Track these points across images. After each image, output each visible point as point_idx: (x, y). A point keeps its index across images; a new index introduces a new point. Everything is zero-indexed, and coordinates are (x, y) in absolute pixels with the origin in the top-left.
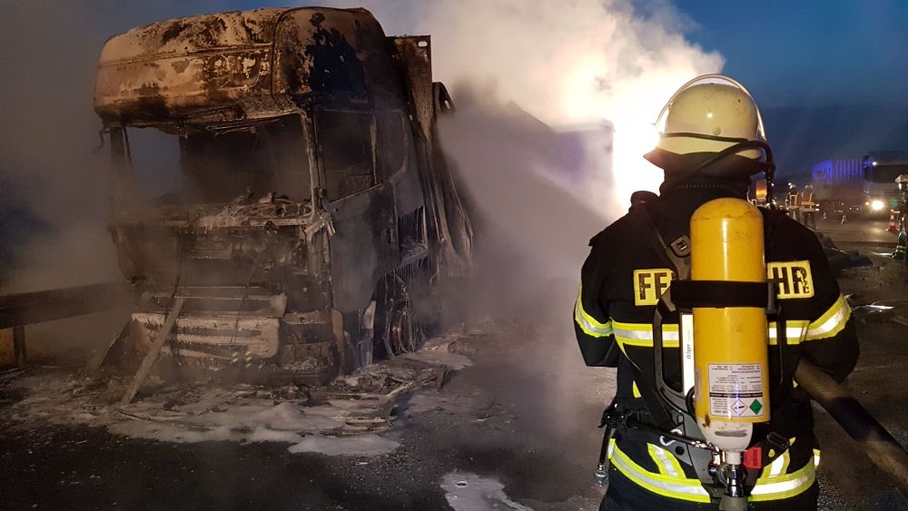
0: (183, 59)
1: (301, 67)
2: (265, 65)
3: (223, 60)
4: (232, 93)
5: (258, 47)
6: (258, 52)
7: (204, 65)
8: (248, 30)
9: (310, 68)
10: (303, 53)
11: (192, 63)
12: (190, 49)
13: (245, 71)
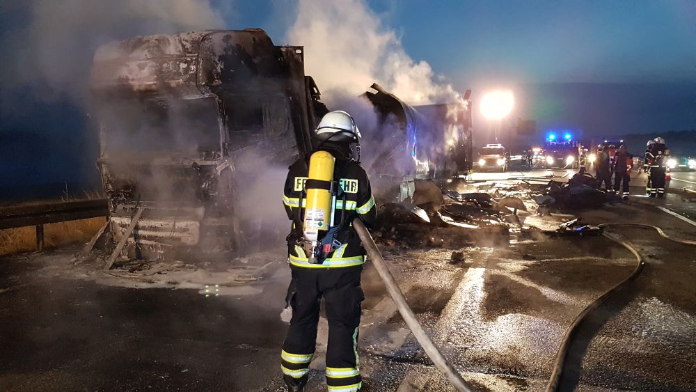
0: (143, 62)
1: (215, 68)
2: (193, 67)
3: (168, 63)
4: (173, 84)
5: (189, 56)
6: (189, 59)
7: (157, 66)
8: (183, 46)
9: (221, 69)
10: (216, 60)
11: (149, 65)
12: (148, 56)
13: (181, 70)
